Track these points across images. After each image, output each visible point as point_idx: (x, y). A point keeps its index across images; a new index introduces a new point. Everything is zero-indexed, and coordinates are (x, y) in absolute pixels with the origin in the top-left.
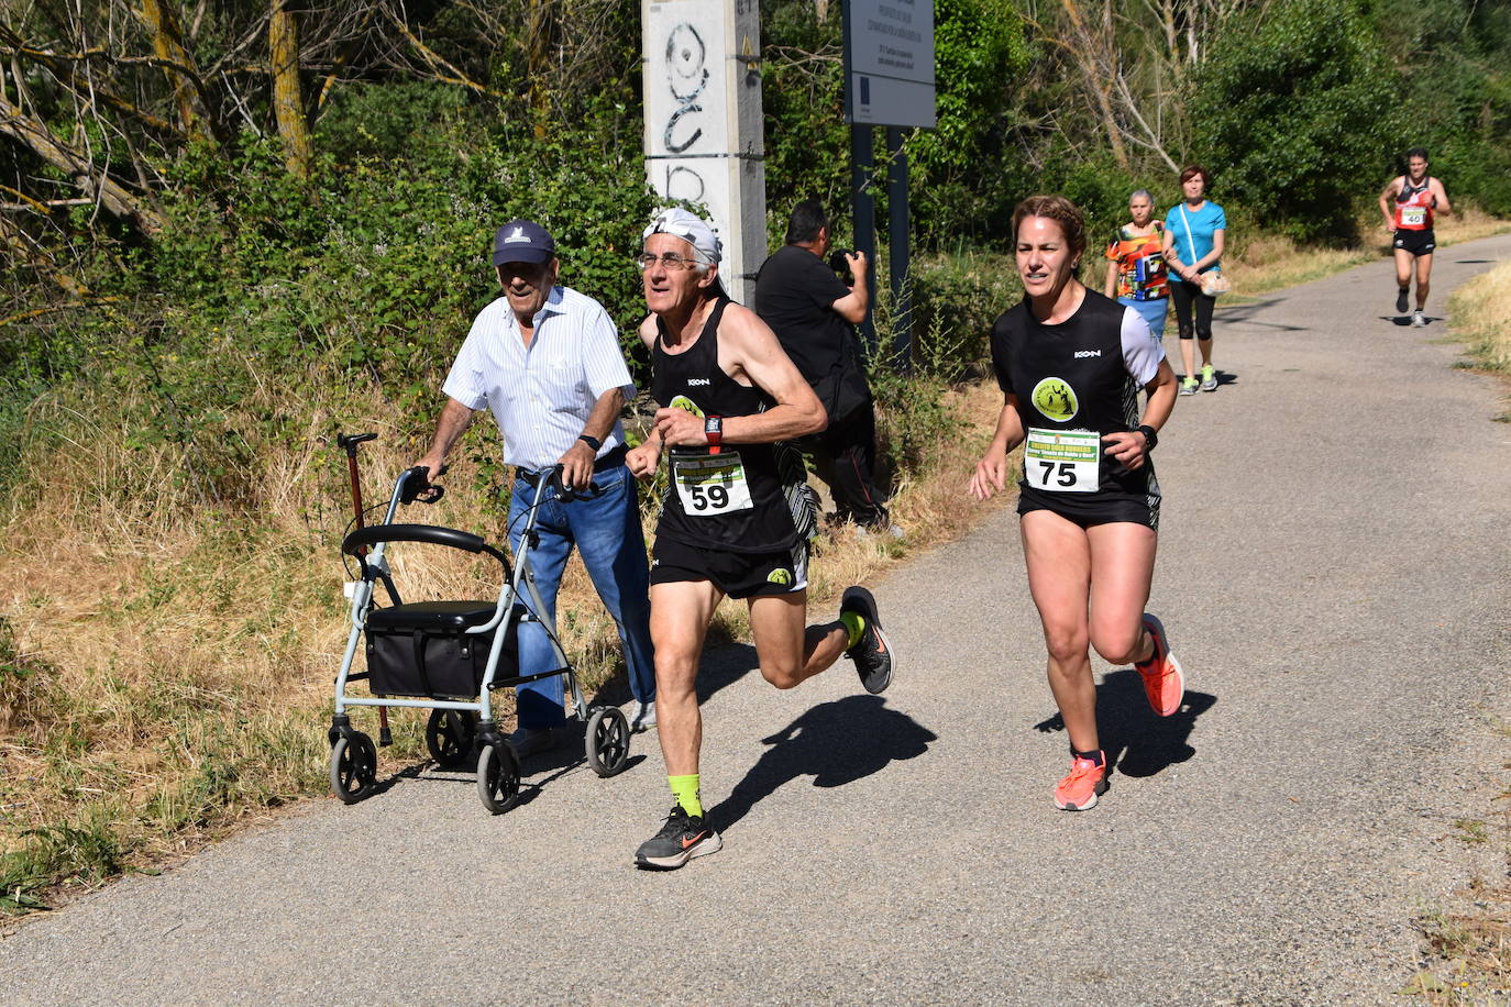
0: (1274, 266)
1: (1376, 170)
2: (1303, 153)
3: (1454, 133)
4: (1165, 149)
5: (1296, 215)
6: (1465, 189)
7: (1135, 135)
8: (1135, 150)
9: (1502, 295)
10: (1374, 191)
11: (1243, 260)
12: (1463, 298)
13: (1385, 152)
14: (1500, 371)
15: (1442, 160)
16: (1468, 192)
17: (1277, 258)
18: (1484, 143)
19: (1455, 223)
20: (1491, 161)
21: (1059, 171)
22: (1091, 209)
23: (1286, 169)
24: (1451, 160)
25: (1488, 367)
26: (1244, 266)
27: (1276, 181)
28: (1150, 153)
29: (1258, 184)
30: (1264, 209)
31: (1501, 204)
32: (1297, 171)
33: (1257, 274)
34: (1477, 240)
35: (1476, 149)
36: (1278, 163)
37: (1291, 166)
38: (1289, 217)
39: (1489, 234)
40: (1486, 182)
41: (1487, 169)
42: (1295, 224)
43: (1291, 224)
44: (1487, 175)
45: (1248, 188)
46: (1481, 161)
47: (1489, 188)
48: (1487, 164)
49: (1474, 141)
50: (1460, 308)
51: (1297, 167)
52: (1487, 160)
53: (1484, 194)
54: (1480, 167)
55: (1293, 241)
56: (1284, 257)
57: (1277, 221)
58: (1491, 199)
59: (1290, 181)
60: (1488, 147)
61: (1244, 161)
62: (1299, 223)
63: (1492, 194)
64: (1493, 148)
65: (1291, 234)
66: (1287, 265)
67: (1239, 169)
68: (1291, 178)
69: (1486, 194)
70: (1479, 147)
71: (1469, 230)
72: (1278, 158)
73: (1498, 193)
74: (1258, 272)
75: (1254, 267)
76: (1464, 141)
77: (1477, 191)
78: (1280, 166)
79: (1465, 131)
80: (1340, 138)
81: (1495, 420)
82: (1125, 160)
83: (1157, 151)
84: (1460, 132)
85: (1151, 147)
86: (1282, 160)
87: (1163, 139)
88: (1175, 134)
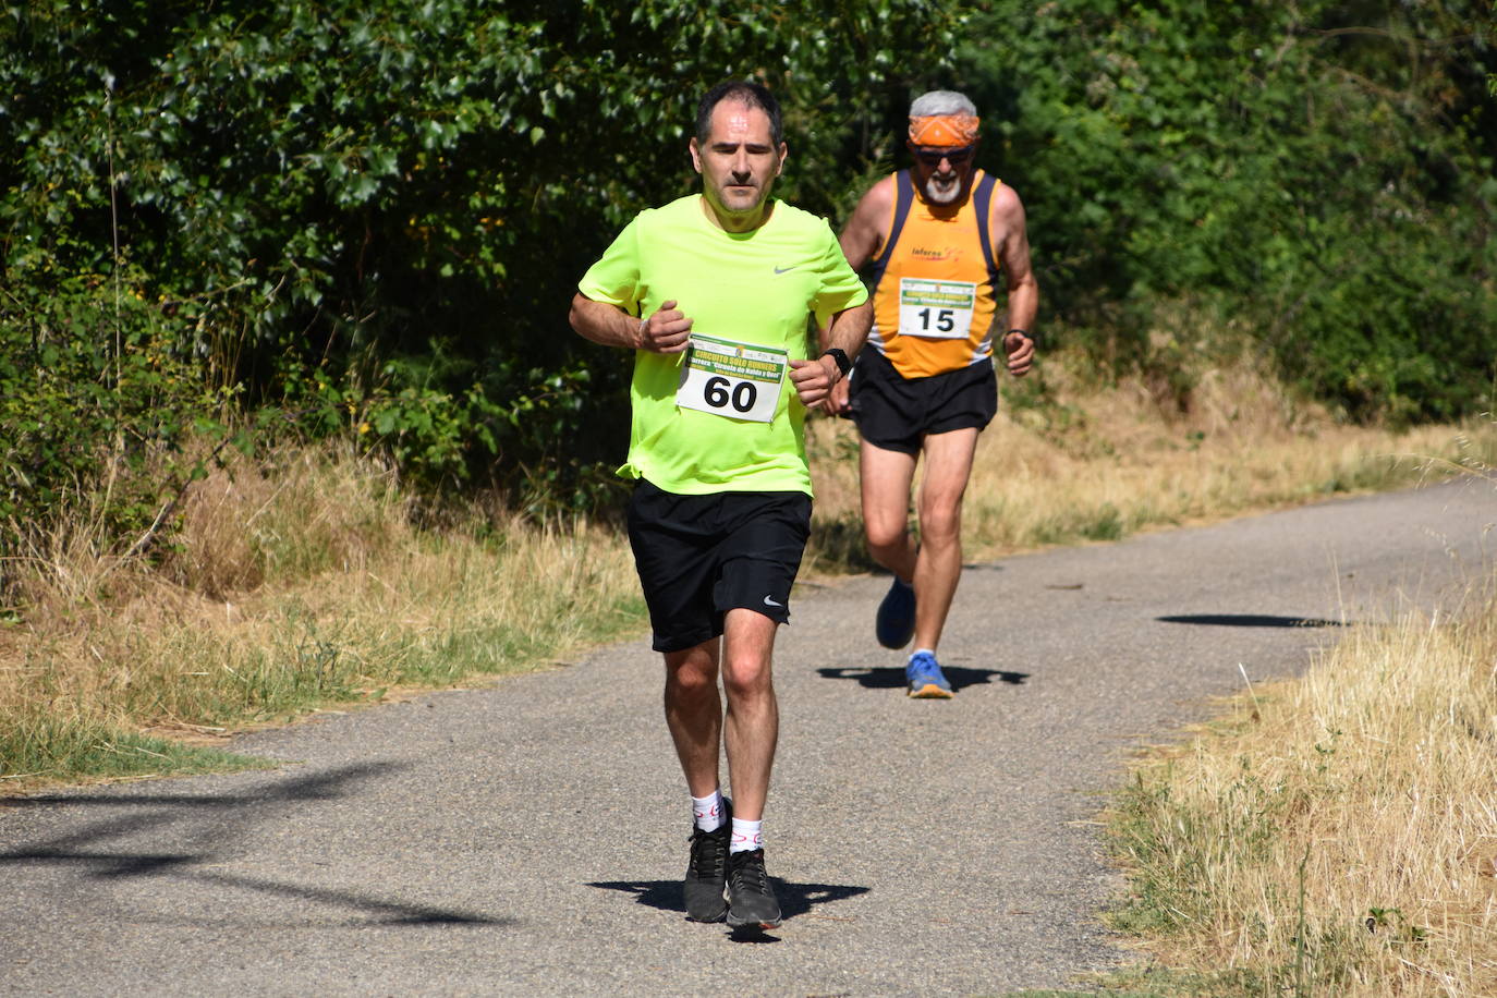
0: (309, 596)
2: (452, 44)
5: (416, 349)
6: (1198, 266)
9: (1360, 788)
11: (160, 556)
12: (1183, 791)
13: (832, 67)
15: (1096, 122)
16: (1217, 280)
17: (325, 554)
18: (1285, 49)
19: (1156, 428)
20: (1317, 141)
23: (371, 117)
24: (1137, 124)
26: (163, 587)
27: (319, 177)
29: (232, 185)
30: (261, 308)
31: (1366, 346)
32: (424, 132)
33: (227, 632)
34: (1256, 514)
35: (1245, 78)
36: (332, 88)
37: (392, 108)
38: (385, 355)
39: (1308, 488)
40: (1293, 236)
41: (1296, 175)
42: (411, 393)
43: (394, 390)
44: (1296, 203)
45: (182, 198)
46: (1271, 134)
47: (1309, 266)
48: (1296, 151)
49: (1237, 42)
50: (1169, 842)
51: (421, 115)
52: (1299, 134)
53: (1287, 297)
54: (1266, 162)
55: (403, 474)
56: (356, 552)
57: (327, 371)
58: (1315, 322)
59: (388, 180)
60: (1303, 71)
61: (165, 67)
62: (433, 386)
63: (1321, 297)
64: (1325, 78)
65: (391, 440)
66: (372, 590)
67: (141, 104)
68: (391, 167)
69: (1295, 298)
70: (1259, 69)
71: (1217, 461)
72: (333, 64)
73: (1350, 297)
74: (236, 621)
75: (213, 595)
76: (1190, 34)
77: (1252, 278)
78: (342, 102)
86: (350, 75)
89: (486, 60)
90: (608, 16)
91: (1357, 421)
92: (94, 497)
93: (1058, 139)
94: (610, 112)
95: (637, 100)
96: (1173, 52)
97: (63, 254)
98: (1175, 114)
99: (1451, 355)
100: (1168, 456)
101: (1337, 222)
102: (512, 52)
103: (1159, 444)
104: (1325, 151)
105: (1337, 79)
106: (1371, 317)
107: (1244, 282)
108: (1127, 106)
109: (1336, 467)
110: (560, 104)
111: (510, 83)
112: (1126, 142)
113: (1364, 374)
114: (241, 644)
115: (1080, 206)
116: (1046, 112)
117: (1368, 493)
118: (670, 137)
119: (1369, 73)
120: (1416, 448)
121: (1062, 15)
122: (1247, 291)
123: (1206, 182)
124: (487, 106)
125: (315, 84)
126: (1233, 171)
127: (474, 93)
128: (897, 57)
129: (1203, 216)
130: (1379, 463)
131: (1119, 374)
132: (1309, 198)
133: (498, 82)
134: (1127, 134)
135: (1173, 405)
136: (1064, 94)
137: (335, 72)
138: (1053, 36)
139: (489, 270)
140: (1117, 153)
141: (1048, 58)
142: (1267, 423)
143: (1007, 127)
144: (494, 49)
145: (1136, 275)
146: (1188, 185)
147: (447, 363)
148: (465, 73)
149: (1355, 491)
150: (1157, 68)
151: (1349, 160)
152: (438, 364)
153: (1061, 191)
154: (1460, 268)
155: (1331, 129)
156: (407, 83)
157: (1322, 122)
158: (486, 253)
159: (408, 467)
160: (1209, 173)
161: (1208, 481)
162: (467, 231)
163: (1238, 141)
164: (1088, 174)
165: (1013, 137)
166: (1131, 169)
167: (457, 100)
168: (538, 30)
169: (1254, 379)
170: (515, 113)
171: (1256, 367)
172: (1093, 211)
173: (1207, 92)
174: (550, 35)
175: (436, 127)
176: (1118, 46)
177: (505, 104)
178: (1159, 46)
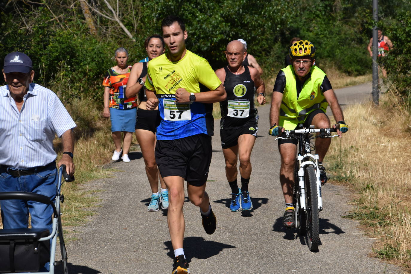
1: (267, 40)
2: (217, 27)
3: (318, 16)
4: (122, 21)
6: (326, 54)
7: (101, 10)
8: (101, 21)
10: (266, 55)
14: (348, 182)
16: (329, 56)
18: (338, 23)
20: (343, 36)
21: (44, 35)
22: (69, 63)
23: (206, 38)
24: (317, 34)
25: (340, 179)
27: (199, 47)
28: (112, 23)
31: (350, 65)
32: (214, 40)
35: (332, 27)
36: (200, 34)
37: (209, 36)
39: (343, 86)
40: (340, 50)
41: (340, 41)
44: (340, 45)
46: (336, 35)
47: (342, 54)
48: (340, 37)
49: (331, 22)
51: (213, 37)
52: (340, 35)
54: (335, 39)
58: (343, 62)
59: (208, 46)
60: (341, 26)
63: (344, 58)
64: (344, 26)
69: (340, 58)
70: (334, 26)
72: (201, 30)
73: (348, 58)
76: (324, 21)
78: (202, 36)
79: (325, 15)
80: (241, 18)
81: (344, 217)
82: (94, 28)
83: (117, 22)
84: (322, 15)
85: (112, 19)
86: (203, 32)
87: (121, 14)
88: (129, 10)
89: (222, 29)
90: (239, 22)
93: (305, 37)
95: (244, 34)
96: (322, 24)
98: (322, 33)
99: (363, 66)
101: (346, 47)
102: (226, 27)
106: (351, 61)
107: (333, 56)
108: (315, 32)
109: (347, 82)
110: (233, 34)
111: (226, 32)
113: (350, 69)
117: (351, 86)
119: (350, 26)
120: (358, 79)
121: (306, 19)
122: (333, 58)
123: (327, 42)
124: (222, 35)
125: (198, 33)
126: (331, 40)
127: (221, 34)
128: (282, 26)
129: (327, 47)
130: (353, 81)
132: (342, 44)
133: (224, 31)
134: (316, 36)
136: (306, 30)
137: (201, 31)
138: (305, 22)
139: (223, 59)
140: (314, 38)
141: (304, 25)
142: (337, 76)
144: (223, 27)
146: (324, 43)
148: (219, 31)
149: (349, 86)
150: (319, 26)
151: (347, 38)
154: (364, 53)
156: (211, 33)
157: (344, 33)
160: (327, 41)
162: (220, 53)
163: (331, 36)
167: (218, 34)
168: (229, 24)
169: (334, 70)
171: (335, 68)
173: (326, 29)
174: (231, 25)
175: (215, 39)
176: (314, 23)
177: (225, 35)
178: (319, 23)
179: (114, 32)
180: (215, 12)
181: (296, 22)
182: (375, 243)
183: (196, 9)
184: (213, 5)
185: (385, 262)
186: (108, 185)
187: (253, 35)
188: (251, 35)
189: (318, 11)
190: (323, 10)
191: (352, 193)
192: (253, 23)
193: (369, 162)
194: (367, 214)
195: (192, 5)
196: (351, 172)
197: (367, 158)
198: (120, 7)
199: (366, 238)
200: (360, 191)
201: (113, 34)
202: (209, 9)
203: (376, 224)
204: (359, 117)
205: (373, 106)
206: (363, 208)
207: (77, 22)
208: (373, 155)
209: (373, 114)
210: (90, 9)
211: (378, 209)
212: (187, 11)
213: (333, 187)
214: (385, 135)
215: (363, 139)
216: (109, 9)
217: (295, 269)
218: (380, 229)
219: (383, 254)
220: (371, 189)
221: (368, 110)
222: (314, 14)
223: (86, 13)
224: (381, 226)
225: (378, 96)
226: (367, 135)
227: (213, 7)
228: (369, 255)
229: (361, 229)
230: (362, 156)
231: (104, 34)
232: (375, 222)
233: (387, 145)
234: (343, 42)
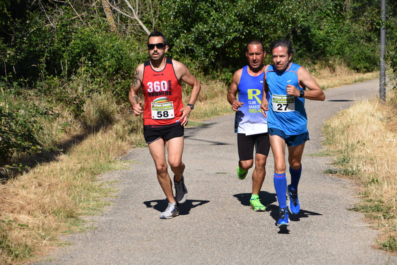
0: (213, 101)
2: (231, 25)
3: (328, 15)
4: (141, 19)
5: (227, 67)
6: (336, 52)
7: (121, 9)
8: (121, 19)
9: (357, 124)
12: (332, 125)
13: (283, 26)
14: (354, 176)
15: (321, 32)
16: (339, 54)
17: (216, 95)
18: (347, 22)
19: (330, 74)
21: (68, 33)
22: (90, 59)
23: (221, 35)
24: (327, 32)
25: (346, 173)
27: (214, 44)
28: (132, 21)
29: (202, 45)
30: (206, 62)
31: (359, 62)
33: (202, 107)
34: (344, 86)
35: (342, 26)
36: (215, 32)
37: (223, 34)
38: (223, 68)
39: (351, 82)
40: (349, 47)
41: (349, 39)
42: (226, 73)
43: (224, 73)
44: (349, 43)
45: (195, 47)
46: (346, 33)
47: (351, 51)
48: (349, 36)
49: (341, 21)
50: (330, 132)
51: (227, 35)
52: (349, 33)
53: (348, 55)
54: (345, 37)
55: (226, 84)
56: (220, 95)
57: (215, 70)
58: (352, 59)
59: (222, 44)
60: (350, 25)
61: (193, 30)
62: (230, 72)
63: (353, 56)
64: (353, 25)
65: (224, 79)
66: (222, 100)
67: (190, 35)
68: (223, 42)
69: (349, 56)
70: (344, 24)
71: (339, 79)
72: (215, 28)
73: (357, 55)
74: (203, 105)
75: (200, 101)
76: (334, 20)
77: (343, 53)
78: (217, 34)
79: (335, 14)
80: (255, 17)
81: (350, 210)
82: (115, 26)
83: (136, 20)
84: (332, 14)
85: (132, 17)
86: (217, 30)
87: (140, 12)
88: (148, 9)
89: (236, 27)
90: (252, 20)
91: (358, 72)
92: (184, 88)
93: (316, 35)
94: (253, 34)
95: (257, 32)
96: (332, 22)
97: (180, 56)
98: (332, 31)
99: (371, 63)
100: (332, 78)
101: (355, 44)
102: (240, 26)
103: (331, 77)
104: (353, 35)
105: (355, 25)
106: (360, 58)
107: (342, 54)
108: (326, 30)
109: (355, 79)
110: (246, 33)
112: (326, 35)
113: (359, 66)
114: (204, 108)
115: (319, 44)
116: (314, 31)
117: (360, 82)
118: (261, 37)
119: (359, 24)
120: (366, 76)
121: (317, 18)
122: (343, 55)
123: (337, 40)
124: (236, 33)
125: (213, 31)
126: (340, 38)
127: (234, 32)
128: (292, 25)
129: (336, 45)
131: (325, 67)
132: (351, 42)
133: (238, 30)
134: (326, 34)
135: (333, 71)
136: (317, 29)
137: (215, 30)
138: (316, 21)
139: (237, 56)
140: (324, 37)
141: (315, 24)
142: (346, 73)
143: (309, 34)
145: (327, 53)
146: (334, 41)
147: (232, 69)
148: (233, 29)
149: (358, 82)
150: (330, 25)
151: (357, 37)
152: (230, 69)
153: (317, 42)
154: (372, 51)
155: (354, 32)
156: (225, 31)
158: (236, 54)
159: (226, 83)
160: (337, 39)
161: (337, 81)
162: (234, 50)
163: (341, 34)
164: (320, 40)
165: (310, 35)
166: (326, 39)
167: (232, 33)
168: (243, 23)
169: (344, 67)
170: (240, 34)
171: (344, 65)
172: (321, 44)
173: (337, 27)
175: (229, 37)
176: (324, 22)
177: (239, 33)
178: (330, 22)
179: (133, 29)
180: (229, 11)
181: (307, 21)
182: (379, 235)
183: (211, 8)
184: (228, 5)
185: (388, 253)
186: (125, 176)
187: (265, 34)
188: (263, 33)
189: (328, 11)
190: (333, 9)
191: (357, 187)
192: (266, 22)
193: (375, 157)
194: (372, 207)
195: (208, 4)
196: (357, 166)
197: (373, 152)
198: (139, 6)
199: (370, 230)
200: (366, 184)
201: (133, 31)
202: (224, 8)
203: (380, 217)
204: (366, 112)
205: (379, 102)
206: (368, 201)
207: (98, 19)
208: (379, 150)
209: (380, 110)
210: (111, 8)
211: (382, 202)
212: (203, 10)
213: (340, 180)
214: (391, 130)
215: (369, 134)
216: (129, 8)
217: (301, 260)
218: (384, 222)
219: (386, 246)
220: (376, 182)
221: (375, 106)
222: (325, 13)
223: (107, 11)
224: (385, 218)
225: (385, 93)
226: (374, 130)
227: (227, 7)
228: (373, 247)
229: (365, 222)
230: (368, 151)
231: (124, 32)
232: (379, 215)
233: (392, 140)
234: (352, 40)
